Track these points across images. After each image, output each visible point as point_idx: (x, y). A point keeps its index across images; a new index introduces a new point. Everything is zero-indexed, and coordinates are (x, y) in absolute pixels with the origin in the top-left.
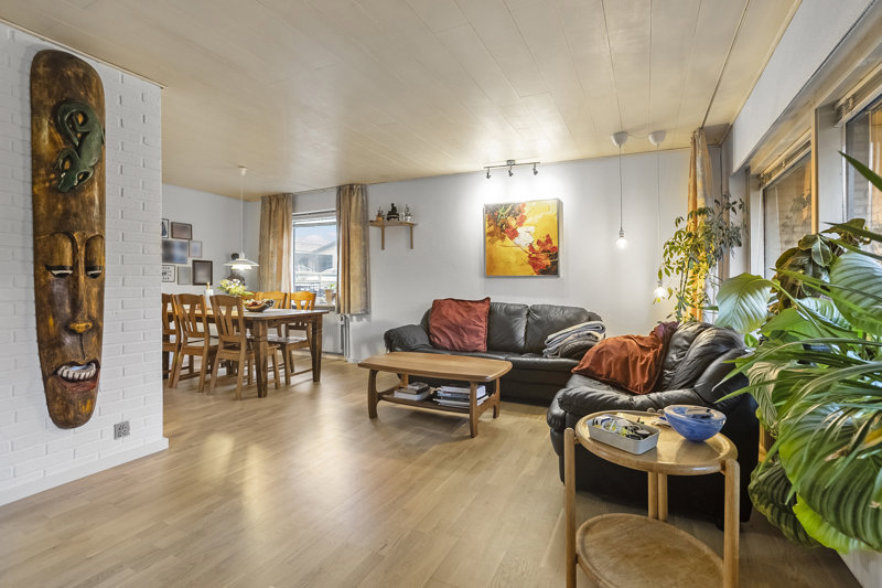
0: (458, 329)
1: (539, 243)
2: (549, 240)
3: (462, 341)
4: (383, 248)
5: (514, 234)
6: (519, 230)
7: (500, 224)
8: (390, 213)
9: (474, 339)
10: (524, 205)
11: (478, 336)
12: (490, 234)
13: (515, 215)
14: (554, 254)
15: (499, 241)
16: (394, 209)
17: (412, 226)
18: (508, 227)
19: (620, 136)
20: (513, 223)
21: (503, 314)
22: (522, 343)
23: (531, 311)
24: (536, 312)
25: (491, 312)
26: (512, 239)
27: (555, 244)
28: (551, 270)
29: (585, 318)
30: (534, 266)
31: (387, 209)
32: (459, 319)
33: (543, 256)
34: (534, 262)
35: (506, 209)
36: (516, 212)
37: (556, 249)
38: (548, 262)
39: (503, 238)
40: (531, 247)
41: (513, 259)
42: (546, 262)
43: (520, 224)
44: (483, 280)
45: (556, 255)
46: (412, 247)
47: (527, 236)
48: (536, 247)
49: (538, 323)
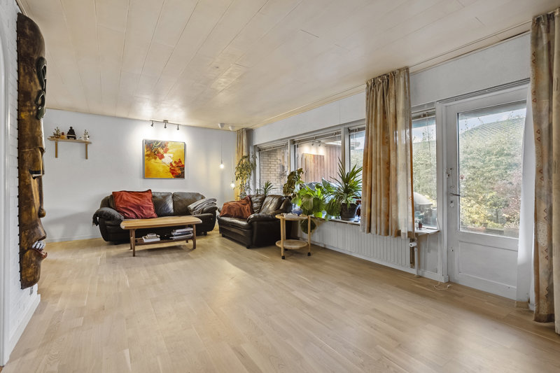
0: (138, 207)
1: (175, 162)
2: (180, 162)
3: (143, 213)
4: (56, 156)
5: (162, 157)
6: (165, 155)
7: (153, 150)
8: (69, 133)
9: (149, 211)
10: (168, 143)
11: (150, 209)
12: (147, 155)
13: (163, 148)
14: (182, 168)
15: (153, 160)
16: (71, 132)
17: (87, 144)
18: (159, 153)
19: (222, 125)
20: (161, 151)
21: (161, 198)
22: (172, 211)
23: (174, 196)
24: (178, 196)
25: (154, 197)
26: (160, 159)
27: (183, 163)
28: (181, 176)
29: (200, 198)
30: (173, 174)
31: (66, 131)
32: (138, 202)
33: (177, 169)
34: (173, 171)
35: (157, 143)
36: (164, 146)
37: (183, 166)
38: (180, 172)
39: (155, 158)
40: (171, 164)
41: (161, 169)
42: (178, 171)
43: (166, 152)
44: (142, 180)
45: (184, 169)
46: (87, 158)
47: (168, 158)
48: (174, 165)
49: (180, 201)
